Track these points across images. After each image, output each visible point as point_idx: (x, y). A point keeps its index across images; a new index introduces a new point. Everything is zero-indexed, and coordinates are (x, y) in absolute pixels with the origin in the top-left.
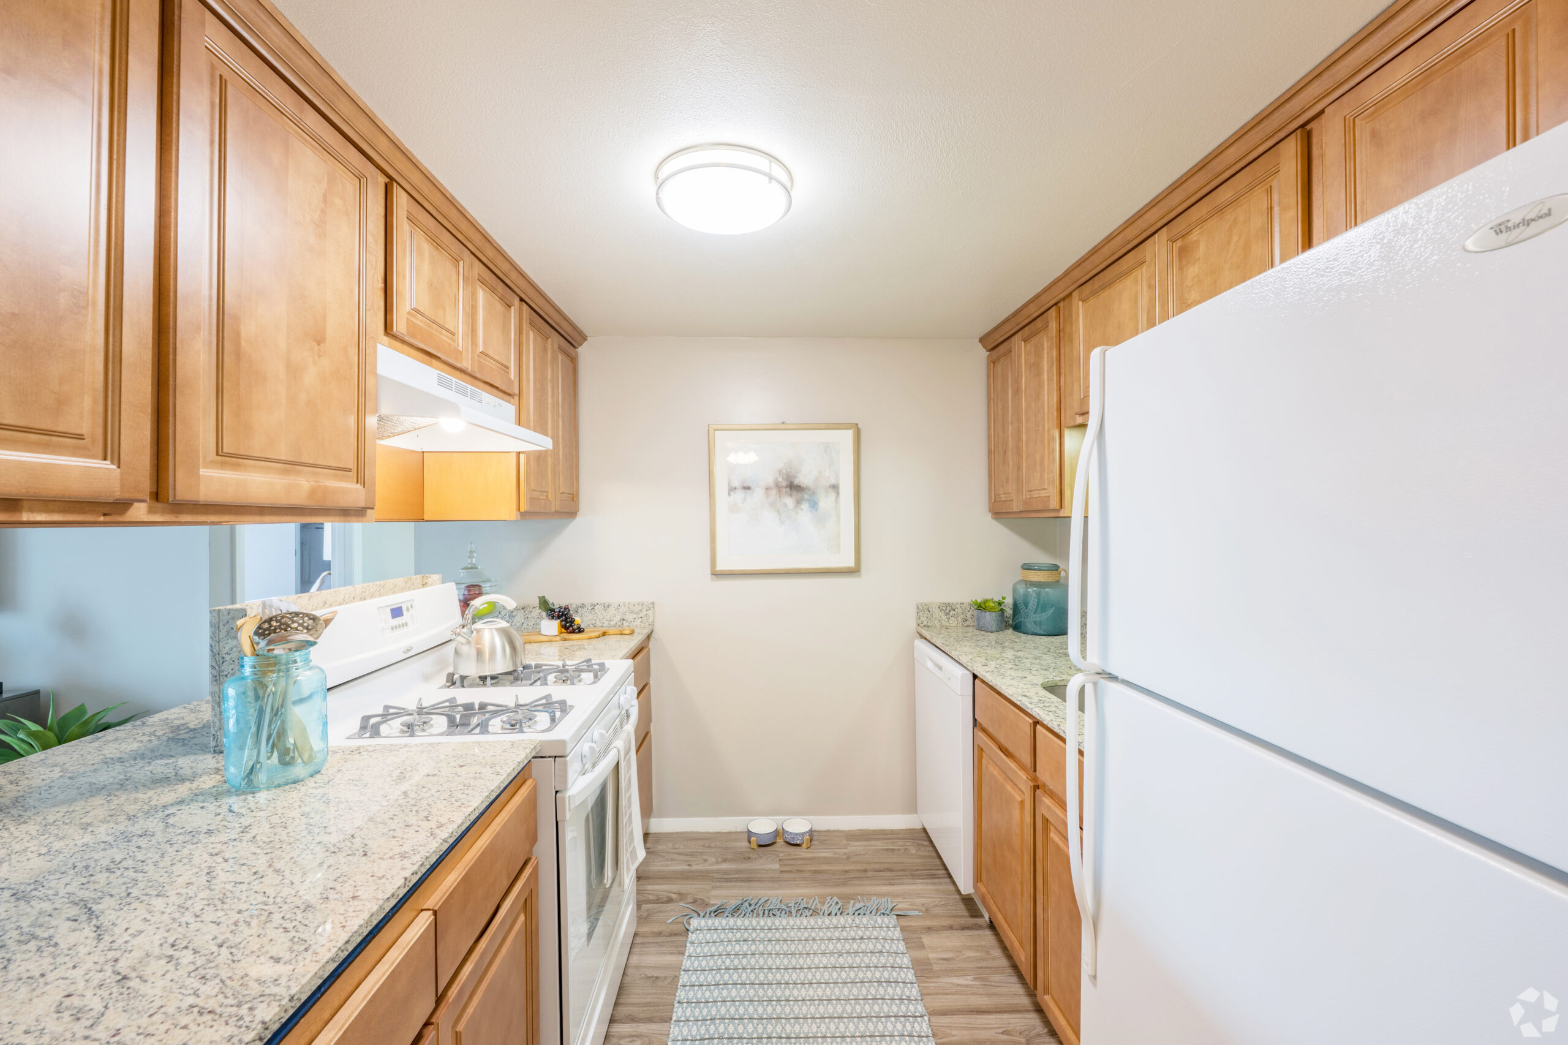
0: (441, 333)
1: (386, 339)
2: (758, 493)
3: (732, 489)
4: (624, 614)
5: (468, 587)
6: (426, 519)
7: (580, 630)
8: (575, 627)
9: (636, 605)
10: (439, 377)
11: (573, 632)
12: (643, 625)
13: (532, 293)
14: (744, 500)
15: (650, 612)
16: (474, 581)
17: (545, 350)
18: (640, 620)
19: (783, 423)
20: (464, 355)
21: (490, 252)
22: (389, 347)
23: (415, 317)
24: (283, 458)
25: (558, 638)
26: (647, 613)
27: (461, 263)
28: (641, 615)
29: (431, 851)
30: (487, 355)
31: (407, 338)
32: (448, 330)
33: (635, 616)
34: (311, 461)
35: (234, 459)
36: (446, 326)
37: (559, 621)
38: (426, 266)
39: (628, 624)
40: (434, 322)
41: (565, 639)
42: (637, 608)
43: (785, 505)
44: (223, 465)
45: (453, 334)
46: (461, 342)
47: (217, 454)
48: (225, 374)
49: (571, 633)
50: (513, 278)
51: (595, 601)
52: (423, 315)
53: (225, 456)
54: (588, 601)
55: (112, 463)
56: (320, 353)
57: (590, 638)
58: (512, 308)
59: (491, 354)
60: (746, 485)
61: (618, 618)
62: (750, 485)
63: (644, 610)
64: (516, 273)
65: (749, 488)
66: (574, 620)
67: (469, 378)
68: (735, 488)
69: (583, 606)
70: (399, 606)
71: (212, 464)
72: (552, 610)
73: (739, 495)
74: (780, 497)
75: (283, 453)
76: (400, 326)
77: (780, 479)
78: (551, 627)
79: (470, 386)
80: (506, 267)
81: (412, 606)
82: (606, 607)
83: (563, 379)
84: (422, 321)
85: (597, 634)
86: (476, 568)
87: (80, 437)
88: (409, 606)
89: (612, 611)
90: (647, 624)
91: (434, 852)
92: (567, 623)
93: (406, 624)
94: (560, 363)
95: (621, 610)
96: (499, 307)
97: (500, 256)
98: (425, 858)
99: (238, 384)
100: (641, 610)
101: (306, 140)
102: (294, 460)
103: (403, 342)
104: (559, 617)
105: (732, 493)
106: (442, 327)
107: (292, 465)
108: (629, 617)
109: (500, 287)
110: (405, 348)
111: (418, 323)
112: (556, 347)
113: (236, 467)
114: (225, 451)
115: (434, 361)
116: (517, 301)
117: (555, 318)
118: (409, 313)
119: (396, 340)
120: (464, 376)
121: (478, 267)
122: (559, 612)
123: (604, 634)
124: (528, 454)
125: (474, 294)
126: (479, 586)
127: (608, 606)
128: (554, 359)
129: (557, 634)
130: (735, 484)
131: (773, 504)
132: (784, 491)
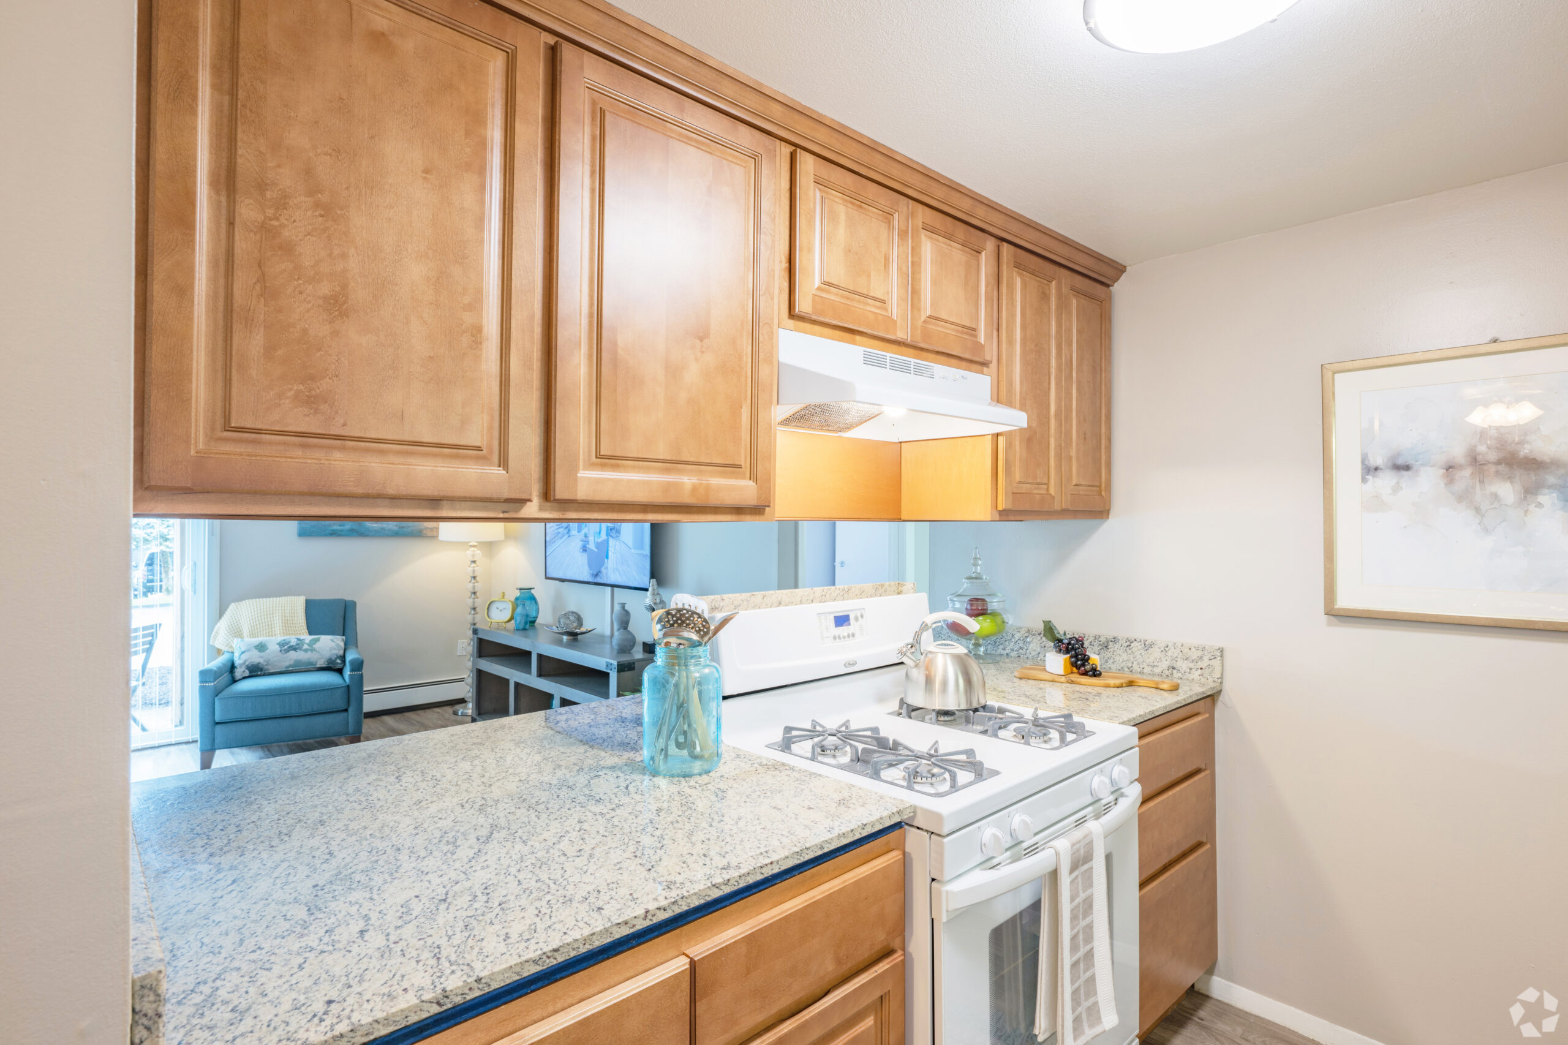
0: (868, 304)
1: (791, 322)
2: (1428, 480)
3: (1370, 470)
4: (1175, 659)
5: (971, 600)
6: (903, 518)
7: (1095, 673)
8: (1088, 667)
9: (1193, 649)
10: (866, 354)
11: (1085, 673)
12: (1203, 680)
13: (1014, 227)
14: (1396, 489)
15: (1216, 663)
16: (979, 594)
17: (1045, 297)
18: (1199, 672)
19: (1495, 341)
20: (898, 325)
21: (939, 192)
22: (795, 330)
23: (828, 292)
24: (661, 458)
25: (1063, 679)
26: (1211, 663)
27: (896, 215)
28: (1200, 664)
29: (692, 892)
30: (938, 319)
31: (814, 317)
32: (874, 299)
33: (1191, 665)
34: (692, 459)
35: (613, 461)
36: (872, 294)
37: (1068, 656)
38: (841, 233)
39: (1180, 675)
40: (854, 293)
41: (1072, 682)
42: (1195, 654)
43: (1495, 497)
44: (603, 466)
45: (883, 302)
46: (894, 309)
47: (596, 457)
48: (602, 382)
49: (1083, 674)
50: (980, 216)
51: (1132, 636)
52: (837, 287)
53: (606, 460)
54: (1123, 634)
55: (504, 469)
56: (704, 350)
57: (1107, 686)
58: (983, 253)
59: (944, 316)
60: (1400, 461)
61: (1165, 664)
62: (1411, 462)
63: (1206, 658)
64: (984, 208)
65: (1407, 468)
66: (1089, 658)
67: (911, 351)
68: (1376, 469)
69: (1115, 640)
70: (846, 614)
71: (591, 466)
72: (1060, 641)
73: (1385, 482)
74: (1482, 482)
75: (662, 451)
76: (803, 305)
77: (1482, 449)
78: (1057, 662)
79: (913, 360)
80: (966, 204)
81: (862, 616)
82: (1148, 646)
83: (1079, 332)
84: (837, 295)
85: (1118, 682)
86: (981, 579)
87: (479, 449)
88: (859, 615)
89: (1156, 653)
90: (1210, 680)
91: (695, 894)
92: (1078, 660)
93: (853, 635)
94: (1074, 312)
95: (1170, 653)
96: (958, 254)
97: (954, 193)
98: (680, 896)
99: (615, 391)
100: (1201, 658)
101: (690, 139)
102: (674, 458)
103: (814, 322)
104: (1067, 651)
105: (1369, 477)
106: (866, 296)
107: (673, 464)
108: (1183, 665)
109: (961, 230)
110: (817, 328)
111: (833, 297)
112: (1065, 290)
113: (615, 468)
114: (602, 453)
115: (858, 338)
116: (990, 244)
117: (1060, 253)
118: (818, 289)
119: (804, 321)
120: (904, 349)
121: (923, 214)
122: (1069, 644)
123: (1131, 684)
124: (1009, 435)
125: (916, 250)
126: (983, 600)
127: (1151, 645)
128: (1063, 306)
129: (1063, 673)
130: (1378, 460)
131: (1463, 498)
132: (1493, 469)
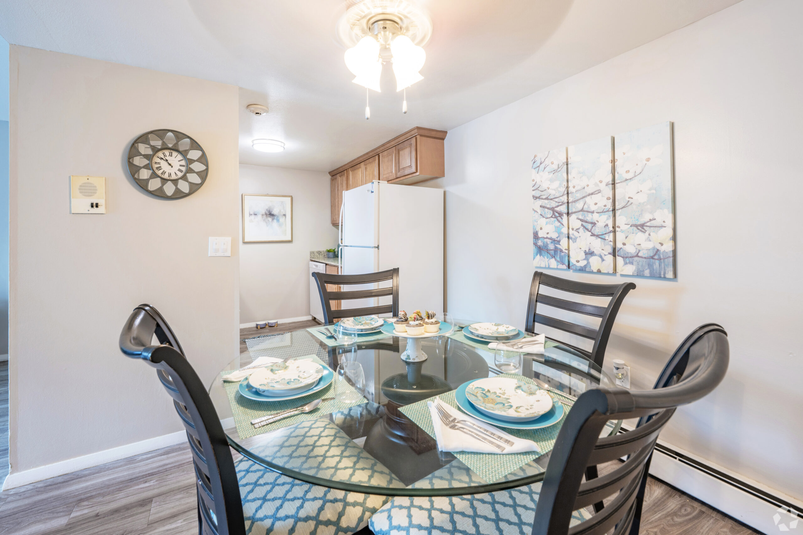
2: (259, 217)
3: (250, 215)
14: (255, 218)
19: (267, 194)
43: (268, 220)
60: (255, 213)
65: (256, 215)
73: (253, 217)
74: (267, 218)
77: (267, 212)
130: (252, 213)
131: (264, 220)
132: (268, 216)
